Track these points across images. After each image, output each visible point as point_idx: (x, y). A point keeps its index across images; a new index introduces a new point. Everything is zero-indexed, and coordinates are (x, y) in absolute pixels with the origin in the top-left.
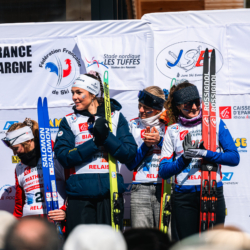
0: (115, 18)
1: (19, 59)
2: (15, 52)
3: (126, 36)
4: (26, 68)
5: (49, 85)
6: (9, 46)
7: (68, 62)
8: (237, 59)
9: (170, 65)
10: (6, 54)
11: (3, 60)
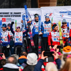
0: (35, 8)
1: (19, 15)
2: (18, 13)
3: (37, 11)
6: (17, 12)
8: (56, 15)
10: (17, 14)
11: (16, 15)
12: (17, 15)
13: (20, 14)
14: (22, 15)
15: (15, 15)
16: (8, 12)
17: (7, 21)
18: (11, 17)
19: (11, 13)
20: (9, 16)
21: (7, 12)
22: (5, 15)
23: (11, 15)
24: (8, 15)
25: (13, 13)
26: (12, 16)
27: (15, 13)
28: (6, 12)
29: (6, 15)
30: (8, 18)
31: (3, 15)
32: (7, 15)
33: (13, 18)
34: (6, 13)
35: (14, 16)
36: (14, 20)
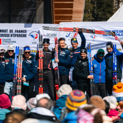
1: (23, 33)
2: (22, 31)
4: (25, 36)
5: (31, 41)
6: (19, 30)
7: (37, 35)
9: (67, 36)
10: (20, 32)
11: (19, 33)
12: (21, 33)
13: (25, 33)
14: (28, 34)
15: (17, 33)
16: (6, 29)
18: (10, 38)
19: (11, 31)
20: (8, 36)
22: (1, 33)
23: (10, 34)
24: (6, 33)
25: (14, 31)
26: (11, 36)
27: (17, 31)
28: (3, 29)
30: (6, 38)
32: (4, 33)
33: (13, 39)
34: (3, 31)
35: (15, 35)
36: (15, 42)
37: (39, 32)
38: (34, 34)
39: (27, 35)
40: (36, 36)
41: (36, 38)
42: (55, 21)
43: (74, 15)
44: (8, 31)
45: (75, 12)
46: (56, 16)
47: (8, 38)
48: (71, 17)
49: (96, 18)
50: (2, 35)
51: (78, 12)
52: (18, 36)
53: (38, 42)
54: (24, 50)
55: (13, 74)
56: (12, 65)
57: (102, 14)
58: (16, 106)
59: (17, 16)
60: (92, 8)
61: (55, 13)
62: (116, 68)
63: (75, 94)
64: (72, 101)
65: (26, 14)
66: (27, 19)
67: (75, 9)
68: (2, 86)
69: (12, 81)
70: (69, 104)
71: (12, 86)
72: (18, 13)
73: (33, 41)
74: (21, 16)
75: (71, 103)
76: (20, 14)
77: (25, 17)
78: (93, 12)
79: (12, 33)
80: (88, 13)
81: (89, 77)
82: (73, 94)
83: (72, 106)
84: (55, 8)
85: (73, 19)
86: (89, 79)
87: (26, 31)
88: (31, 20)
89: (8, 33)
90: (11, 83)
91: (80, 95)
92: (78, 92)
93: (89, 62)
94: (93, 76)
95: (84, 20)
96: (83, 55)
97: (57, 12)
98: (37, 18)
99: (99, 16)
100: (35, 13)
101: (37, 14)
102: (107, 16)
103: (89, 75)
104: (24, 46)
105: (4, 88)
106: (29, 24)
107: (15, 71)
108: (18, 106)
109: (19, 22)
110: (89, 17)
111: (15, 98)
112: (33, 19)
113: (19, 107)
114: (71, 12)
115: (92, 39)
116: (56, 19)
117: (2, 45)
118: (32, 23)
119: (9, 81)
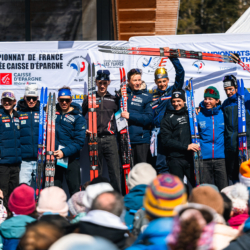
1: (55, 61)
2: (53, 57)
4: (59, 66)
5: (73, 76)
6: (50, 54)
7: (83, 63)
9: (144, 65)
10: (48, 58)
11: (47, 62)
12: (51, 62)
13: (59, 61)
14: (65, 61)
15: (43, 62)
16: (21, 53)
17: (18, 81)
18: (29, 71)
19: (31, 57)
20: (25, 66)
21: (16, 53)
22: (11, 62)
23: (30, 62)
24: (21, 62)
25: (37, 57)
26: (32, 68)
27: (43, 57)
28: (14, 53)
29: (15, 62)
30: (21, 71)
31: (4, 62)
32: (18, 62)
33: (35, 72)
34: (15, 57)
35: (39, 66)
36: (39, 79)
37: (88, 58)
38: (79, 62)
39: (64, 65)
40: (82, 66)
41: (82, 70)
42: (120, 34)
43: (158, 22)
44: (26, 57)
45: (160, 16)
46: (121, 25)
47: (25, 71)
48: (154, 25)
49: (205, 27)
50: (13, 67)
51: (167, 15)
52: (46, 66)
53: (86, 79)
54: (60, 95)
55: (37, 143)
56: (34, 127)
57: (216, 17)
58: (48, 208)
59: (43, 26)
60: (195, 7)
61: (121, 19)
62: (244, 127)
63: (163, 183)
64: (157, 197)
65: (62, 21)
66: (64, 31)
67: (160, 8)
68: (14, 168)
69: (35, 159)
70: (150, 204)
71: (35, 168)
72: (46, 20)
73: (76, 77)
74: (52, 27)
75: (154, 202)
76: (48, 21)
77: (59, 28)
78: (197, 15)
79: (32, 61)
80: (188, 17)
81: (191, 147)
82: (158, 183)
83: (156, 207)
84: (120, 8)
85: (157, 29)
86: (192, 152)
87: (61, 57)
88: (72, 33)
89: (26, 60)
90: (33, 162)
91: (173, 185)
92: (169, 179)
93: (191, 117)
94: (199, 145)
95: (179, 32)
96: (177, 103)
97: (124, 16)
98: (84, 30)
99: (211, 22)
100: (80, 19)
101: (84, 21)
102: (225, 22)
103: (191, 142)
104: (59, 87)
105: (18, 173)
106: (68, 42)
107: (40, 138)
108: (51, 208)
109: (48, 38)
110: (190, 24)
111: (44, 193)
112: (76, 31)
113: (53, 212)
114: (152, 15)
115: (196, 69)
116: (122, 31)
117: (13, 86)
118: (74, 39)
119: (28, 159)
